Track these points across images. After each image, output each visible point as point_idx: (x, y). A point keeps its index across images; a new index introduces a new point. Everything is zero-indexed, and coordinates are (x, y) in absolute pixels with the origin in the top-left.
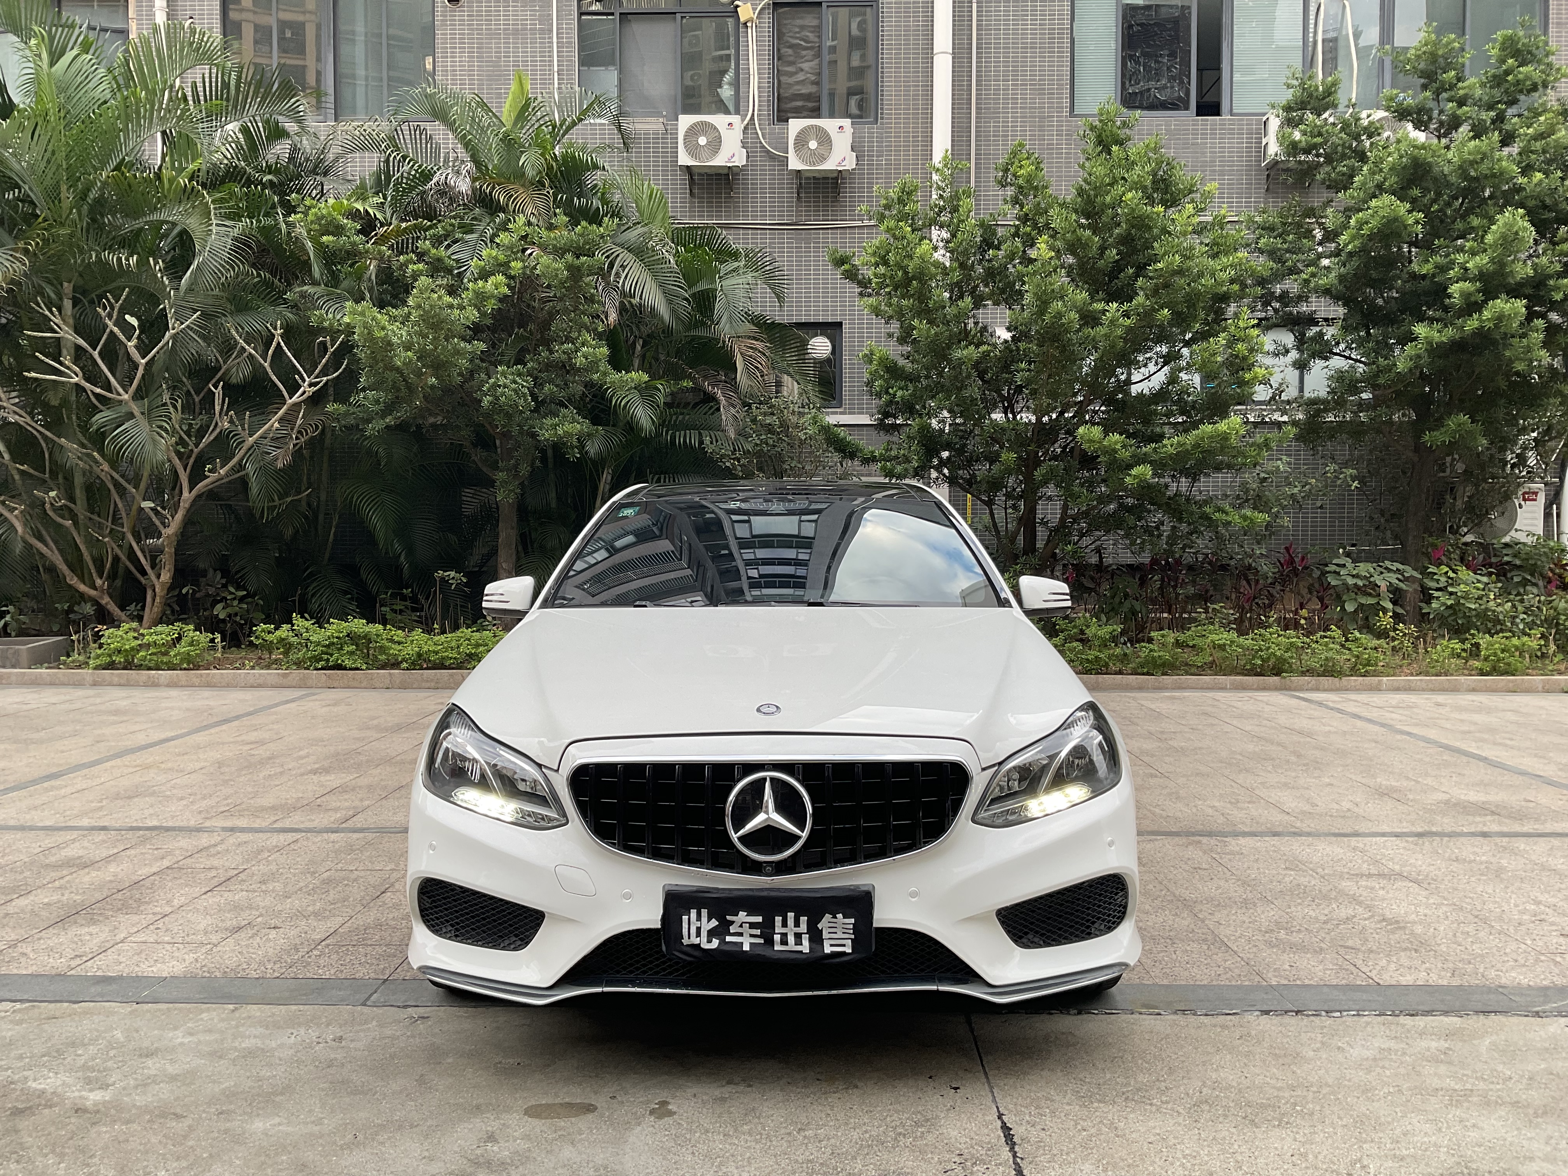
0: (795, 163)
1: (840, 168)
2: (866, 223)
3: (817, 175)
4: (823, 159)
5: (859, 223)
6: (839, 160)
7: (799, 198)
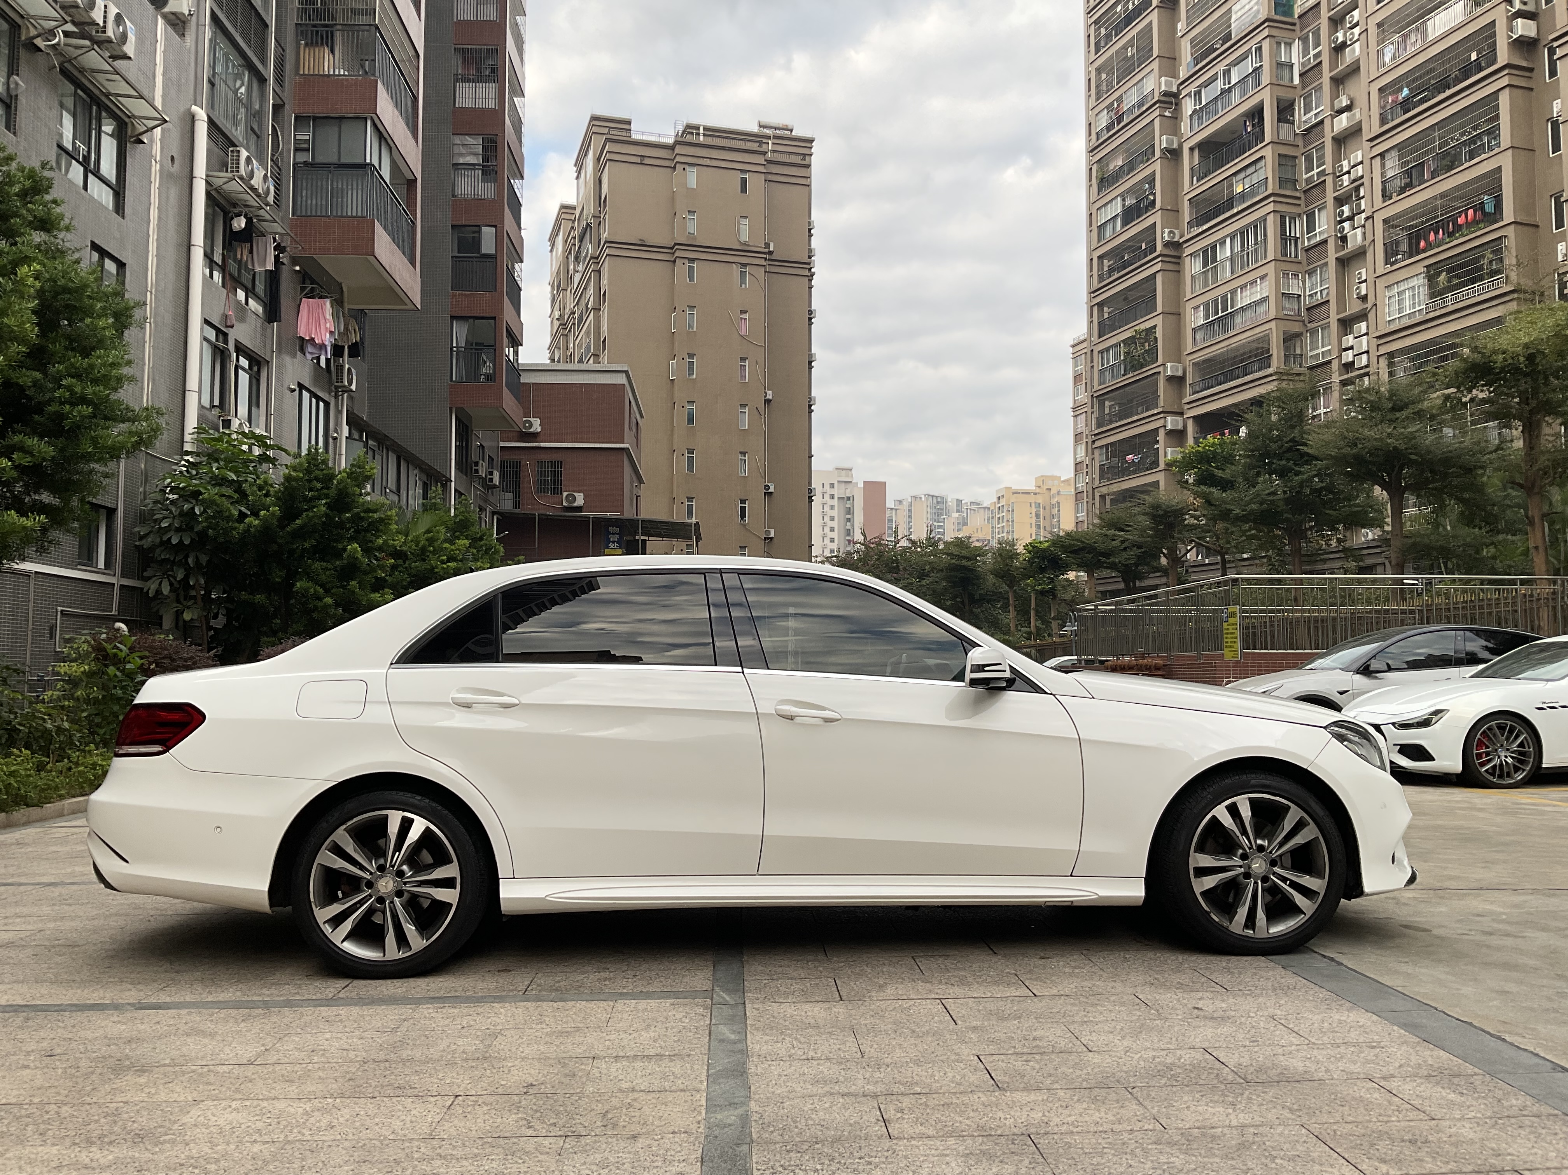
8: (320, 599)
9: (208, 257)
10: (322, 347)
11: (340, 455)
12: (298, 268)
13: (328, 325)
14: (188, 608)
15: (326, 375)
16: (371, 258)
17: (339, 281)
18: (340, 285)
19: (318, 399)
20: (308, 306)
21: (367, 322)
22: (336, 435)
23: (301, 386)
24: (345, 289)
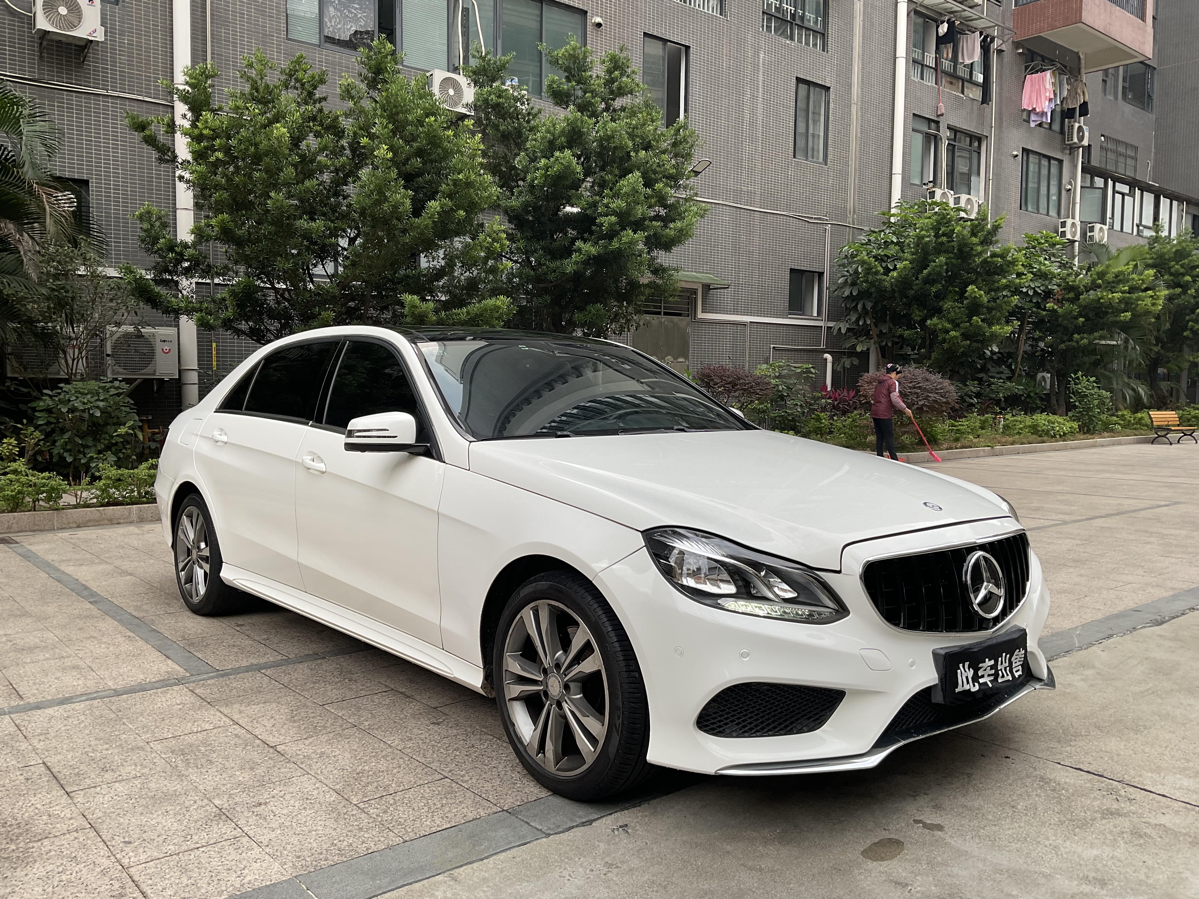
0: (42, 23)
1: (91, 38)
2: (111, 93)
3: (63, 39)
4: (74, 26)
5: (104, 92)
6: (90, 31)
7: (41, 57)
8: (947, 332)
9: (917, 63)
10: (1043, 114)
11: (1074, 204)
12: (1021, 51)
13: (1048, 94)
14: (862, 342)
15: (1059, 137)
16: (1080, 25)
17: (1076, 50)
18: (1077, 53)
19: (1049, 158)
20: (1031, 80)
21: (1156, 76)
22: (1069, 187)
23: (1026, 151)
24: (1082, 57)
